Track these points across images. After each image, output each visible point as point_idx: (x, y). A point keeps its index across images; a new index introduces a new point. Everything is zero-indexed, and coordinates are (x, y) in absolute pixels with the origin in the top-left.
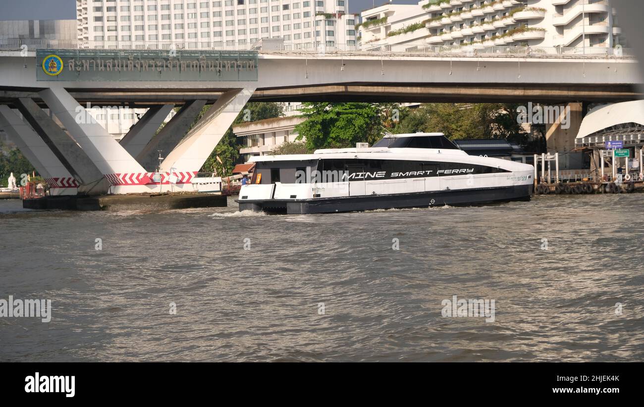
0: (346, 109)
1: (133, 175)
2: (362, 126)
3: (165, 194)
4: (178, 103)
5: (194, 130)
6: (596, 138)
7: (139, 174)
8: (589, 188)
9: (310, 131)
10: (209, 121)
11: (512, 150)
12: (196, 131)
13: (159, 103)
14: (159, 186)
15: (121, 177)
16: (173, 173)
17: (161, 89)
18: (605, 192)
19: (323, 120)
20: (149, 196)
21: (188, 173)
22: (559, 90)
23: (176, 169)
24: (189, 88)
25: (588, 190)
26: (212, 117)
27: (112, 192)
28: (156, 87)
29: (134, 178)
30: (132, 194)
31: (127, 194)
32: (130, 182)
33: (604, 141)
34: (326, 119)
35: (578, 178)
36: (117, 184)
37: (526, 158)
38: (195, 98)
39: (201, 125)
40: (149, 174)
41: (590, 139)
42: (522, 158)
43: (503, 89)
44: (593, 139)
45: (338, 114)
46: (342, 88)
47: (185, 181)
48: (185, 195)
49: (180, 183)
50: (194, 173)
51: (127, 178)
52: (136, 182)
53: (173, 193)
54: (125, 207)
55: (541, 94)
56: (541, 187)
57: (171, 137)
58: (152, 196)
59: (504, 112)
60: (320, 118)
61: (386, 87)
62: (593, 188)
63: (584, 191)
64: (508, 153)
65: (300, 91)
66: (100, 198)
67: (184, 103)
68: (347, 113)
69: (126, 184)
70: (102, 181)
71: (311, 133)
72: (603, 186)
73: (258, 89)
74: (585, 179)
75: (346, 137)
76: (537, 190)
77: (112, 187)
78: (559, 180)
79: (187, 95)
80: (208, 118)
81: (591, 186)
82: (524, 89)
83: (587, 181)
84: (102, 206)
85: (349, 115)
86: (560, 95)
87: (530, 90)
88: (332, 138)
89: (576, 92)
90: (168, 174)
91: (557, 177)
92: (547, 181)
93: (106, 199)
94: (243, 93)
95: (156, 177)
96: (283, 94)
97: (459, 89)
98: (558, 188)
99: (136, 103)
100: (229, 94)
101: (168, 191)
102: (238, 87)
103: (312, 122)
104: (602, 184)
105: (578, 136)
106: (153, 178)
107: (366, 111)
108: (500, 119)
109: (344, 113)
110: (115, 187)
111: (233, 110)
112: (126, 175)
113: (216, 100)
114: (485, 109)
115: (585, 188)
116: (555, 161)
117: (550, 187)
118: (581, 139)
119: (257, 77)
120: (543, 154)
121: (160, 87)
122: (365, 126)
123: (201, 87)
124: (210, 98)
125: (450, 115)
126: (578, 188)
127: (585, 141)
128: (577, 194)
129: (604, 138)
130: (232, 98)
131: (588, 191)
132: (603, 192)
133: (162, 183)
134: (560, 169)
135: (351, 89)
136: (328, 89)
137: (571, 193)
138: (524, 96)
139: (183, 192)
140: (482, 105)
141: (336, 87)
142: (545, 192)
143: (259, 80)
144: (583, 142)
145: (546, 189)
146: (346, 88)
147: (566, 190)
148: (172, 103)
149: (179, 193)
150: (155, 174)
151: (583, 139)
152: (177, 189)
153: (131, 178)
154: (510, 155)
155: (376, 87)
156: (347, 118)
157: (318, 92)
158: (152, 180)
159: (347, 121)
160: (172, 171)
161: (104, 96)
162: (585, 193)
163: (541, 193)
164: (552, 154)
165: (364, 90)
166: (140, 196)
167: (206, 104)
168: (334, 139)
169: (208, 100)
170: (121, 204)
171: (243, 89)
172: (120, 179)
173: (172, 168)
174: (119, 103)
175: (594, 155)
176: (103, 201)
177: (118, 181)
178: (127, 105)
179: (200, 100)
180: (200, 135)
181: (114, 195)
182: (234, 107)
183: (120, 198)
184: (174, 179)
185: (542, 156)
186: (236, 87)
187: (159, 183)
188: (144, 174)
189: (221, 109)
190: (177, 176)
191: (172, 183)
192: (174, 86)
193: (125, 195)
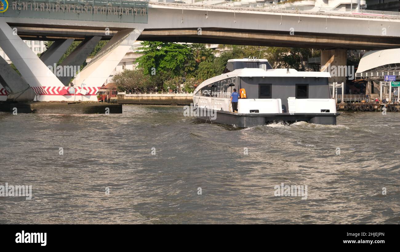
0: (171, 49)
1: (54, 88)
2: (182, 60)
3: (78, 103)
4: (76, 38)
5: (97, 58)
6: (372, 73)
7: (59, 88)
8: (371, 107)
9: (146, 62)
10: (109, 51)
12: (98, 58)
13: (64, 38)
14: (73, 96)
15: (46, 89)
16: (84, 87)
17: (77, 26)
19: (156, 55)
20: (67, 104)
21: (94, 88)
22: (340, 39)
23: (85, 84)
24: (97, 26)
25: (370, 108)
26: (111, 49)
27: (38, 100)
28: (73, 25)
29: (55, 90)
30: (54, 102)
31: (50, 101)
32: (52, 93)
33: (378, 75)
34: (158, 55)
35: (357, 100)
36: (41, 94)
38: (94, 35)
39: (102, 54)
40: (66, 88)
41: (367, 73)
44: (369, 74)
45: (166, 52)
47: (91, 93)
48: (93, 104)
49: (88, 94)
50: (98, 87)
51: (50, 90)
52: (57, 93)
53: (83, 102)
54: (49, 111)
55: (328, 42)
57: (76, 62)
58: (70, 103)
59: (289, 54)
60: (154, 54)
62: (374, 108)
65: (166, 33)
67: (84, 39)
68: (172, 52)
69: (50, 94)
70: (25, 92)
71: (147, 64)
72: (381, 106)
73: (145, 30)
74: (363, 101)
75: (171, 67)
77: (38, 96)
78: (344, 101)
79: (88, 33)
80: (107, 49)
81: (372, 106)
82: (317, 38)
83: (364, 103)
84: (32, 110)
85: (173, 53)
86: (340, 43)
88: (161, 67)
89: (350, 41)
90: (80, 88)
91: (343, 99)
93: (36, 105)
94: (135, 32)
95: (71, 90)
96: (155, 34)
98: (347, 107)
99: (47, 37)
100: (122, 33)
101: (80, 100)
102: (131, 28)
103: (149, 56)
105: (357, 72)
106: (69, 90)
107: (185, 51)
108: (286, 59)
109: (170, 52)
110: (40, 97)
111: (127, 44)
112: (49, 88)
113: (111, 37)
114: (278, 51)
115: (368, 108)
116: (341, 88)
117: (340, 106)
118: (360, 73)
120: (334, 83)
121: (76, 25)
122: (184, 60)
123: (105, 26)
126: (362, 107)
127: (363, 75)
128: (362, 111)
129: (377, 73)
130: (126, 35)
131: (370, 110)
132: (381, 111)
133: (76, 95)
134: (344, 94)
136: (186, 32)
137: (356, 110)
138: (316, 43)
139: (90, 101)
140: (276, 48)
141: (191, 31)
143: (148, 22)
144: (362, 76)
147: (353, 109)
148: (72, 38)
149: (88, 102)
150: (70, 87)
151: (362, 74)
152: (85, 99)
153: (53, 90)
156: (172, 54)
158: (68, 92)
159: (172, 57)
160: (83, 86)
161: (29, 30)
162: (368, 111)
164: (339, 83)
166: (61, 104)
167: (101, 40)
168: (162, 68)
169: (103, 36)
170: (47, 109)
171: (135, 29)
172: (45, 91)
173: (82, 84)
174: (36, 37)
175: (368, 85)
176: (33, 106)
177: (43, 92)
178: (41, 38)
179: (97, 36)
180: (103, 61)
181: (40, 102)
182: (128, 42)
183: (47, 105)
184: (84, 92)
185: (333, 84)
186: (130, 28)
187: (73, 94)
188: (63, 87)
189: (118, 43)
190: (86, 90)
191: (82, 95)
192: (86, 24)
193: (49, 102)
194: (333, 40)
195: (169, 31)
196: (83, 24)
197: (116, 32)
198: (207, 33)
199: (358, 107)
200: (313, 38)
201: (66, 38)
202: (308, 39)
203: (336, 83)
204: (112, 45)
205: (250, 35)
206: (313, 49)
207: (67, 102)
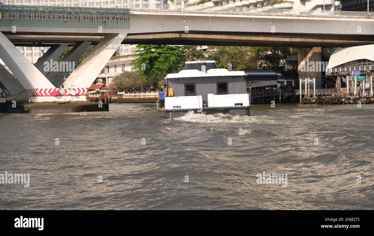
0: (164, 51)
1: (46, 89)
2: (174, 61)
3: (68, 103)
4: (70, 44)
5: (86, 61)
6: (340, 69)
7: (51, 89)
8: (339, 100)
9: (142, 64)
10: (96, 55)
11: (277, 76)
12: (87, 61)
13: (58, 44)
14: (63, 97)
15: (38, 91)
16: (73, 88)
17: (66, 33)
18: (349, 103)
19: (150, 57)
20: (58, 104)
21: (83, 89)
22: (312, 38)
23: (75, 86)
24: (84, 32)
25: (338, 101)
26: (98, 52)
27: (32, 101)
29: (47, 92)
30: (46, 102)
31: (43, 102)
32: (44, 94)
33: (346, 70)
34: (152, 57)
35: (328, 94)
36: (35, 95)
37: (287, 81)
38: (84, 40)
39: (90, 58)
40: (57, 89)
41: (336, 69)
42: (284, 81)
43: (278, 37)
44: (338, 70)
45: (160, 53)
46: (178, 35)
48: (82, 103)
49: (78, 95)
50: (87, 88)
51: (42, 92)
52: (49, 94)
53: (73, 102)
54: (41, 111)
55: (301, 41)
56: (306, 100)
58: (60, 103)
59: (270, 53)
60: (148, 56)
61: (205, 35)
62: (341, 100)
63: (335, 102)
64: (275, 79)
65: (151, 37)
66: (25, 105)
67: (75, 44)
68: (165, 53)
69: (42, 95)
70: (22, 94)
72: (348, 99)
73: (129, 35)
74: (333, 95)
75: (164, 67)
76: (302, 101)
77: (32, 98)
78: (316, 95)
79: (79, 38)
80: (95, 53)
81: (340, 99)
82: (291, 38)
84: (26, 110)
86: (313, 42)
87: (294, 38)
88: (155, 68)
89: (322, 40)
90: (70, 89)
91: (315, 93)
92: (308, 96)
93: (30, 105)
94: (119, 37)
95: (62, 91)
96: (140, 38)
97: (251, 37)
98: (318, 101)
99: (43, 43)
100: (108, 37)
101: (70, 101)
102: (116, 33)
103: (143, 58)
104: (348, 98)
106: (60, 92)
107: (177, 52)
108: (267, 57)
109: (163, 53)
110: (33, 98)
111: (112, 48)
112: (42, 90)
113: (99, 42)
114: (259, 51)
115: (336, 100)
116: (313, 83)
117: (311, 100)
119: (129, 26)
121: (65, 32)
122: (176, 61)
123: (91, 32)
124: (93, 40)
125: (236, 54)
126: (331, 100)
127: (332, 71)
128: (331, 104)
129: (345, 69)
130: (111, 40)
131: (338, 103)
132: (348, 103)
133: (66, 95)
134: (316, 88)
135: (183, 36)
136: (169, 36)
137: (326, 103)
138: (290, 42)
139: (80, 101)
140: (257, 48)
141: (174, 34)
142: (308, 103)
143: (130, 28)
145: (309, 101)
146: (180, 35)
147: (323, 102)
148: (66, 44)
149: (77, 102)
150: (61, 89)
151: (331, 69)
152: (75, 99)
153: (45, 92)
154: (276, 80)
155: (199, 35)
156: (165, 56)
157: (163, 37)
158: (59, 93)
159: (165, 58)
160: (72, 87)
161: (24, 38)
163: (306, 104)
164: (311, 78)
165: (191, 37)
166: (52, 104)
167: (91, 45)
168: (157, 69)
169: (92, 42)
170: (40, 109)
171: (119, 34)
172: (37, 93)
173: (72, 85)
174: (32, 43)
175: (338, 80)
176: (27, 107)
177: (36, 94)
178: (37, 44)
179: (87, 41)
180: (91, 64)
181: (34, 103)
182: (113, 46)
183: (39, 105)
184: (73, 93)
185: (305, 80)
186: (114, 33)
187: (64, 95)
188: (54, 89)
189: (104, 47)
190: (76, 91)
191: (72, 95)
192: (74, 31)
193: (41, 103)
194: (307, 39)
195: (153, 35)
196: (71, 31)
197: (103, 37)
198: (189, 35)
199: (328, 100)
200: (288, 38)
201: (60, 44)
202: (282, 38)
203: (309, 78)
204: (99, 50)
205: (228, 36)
206: (291, 48)
207: (58, 102)
